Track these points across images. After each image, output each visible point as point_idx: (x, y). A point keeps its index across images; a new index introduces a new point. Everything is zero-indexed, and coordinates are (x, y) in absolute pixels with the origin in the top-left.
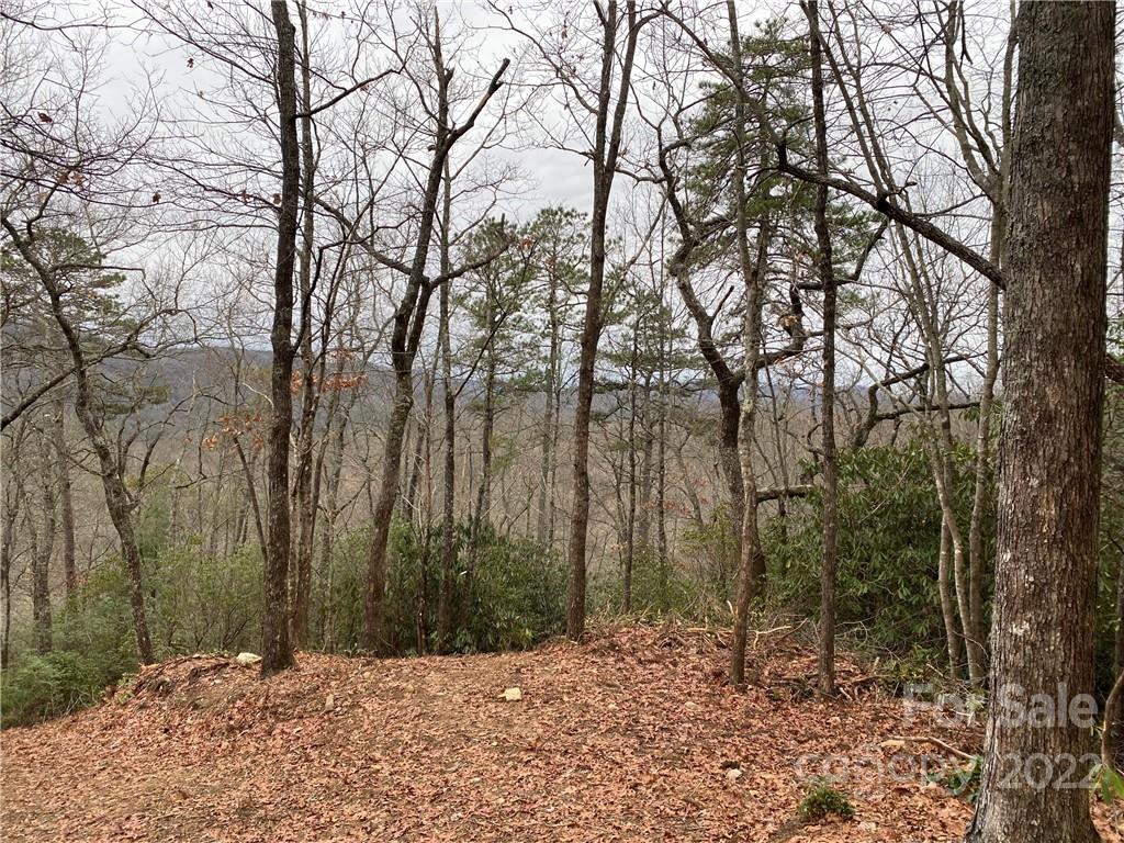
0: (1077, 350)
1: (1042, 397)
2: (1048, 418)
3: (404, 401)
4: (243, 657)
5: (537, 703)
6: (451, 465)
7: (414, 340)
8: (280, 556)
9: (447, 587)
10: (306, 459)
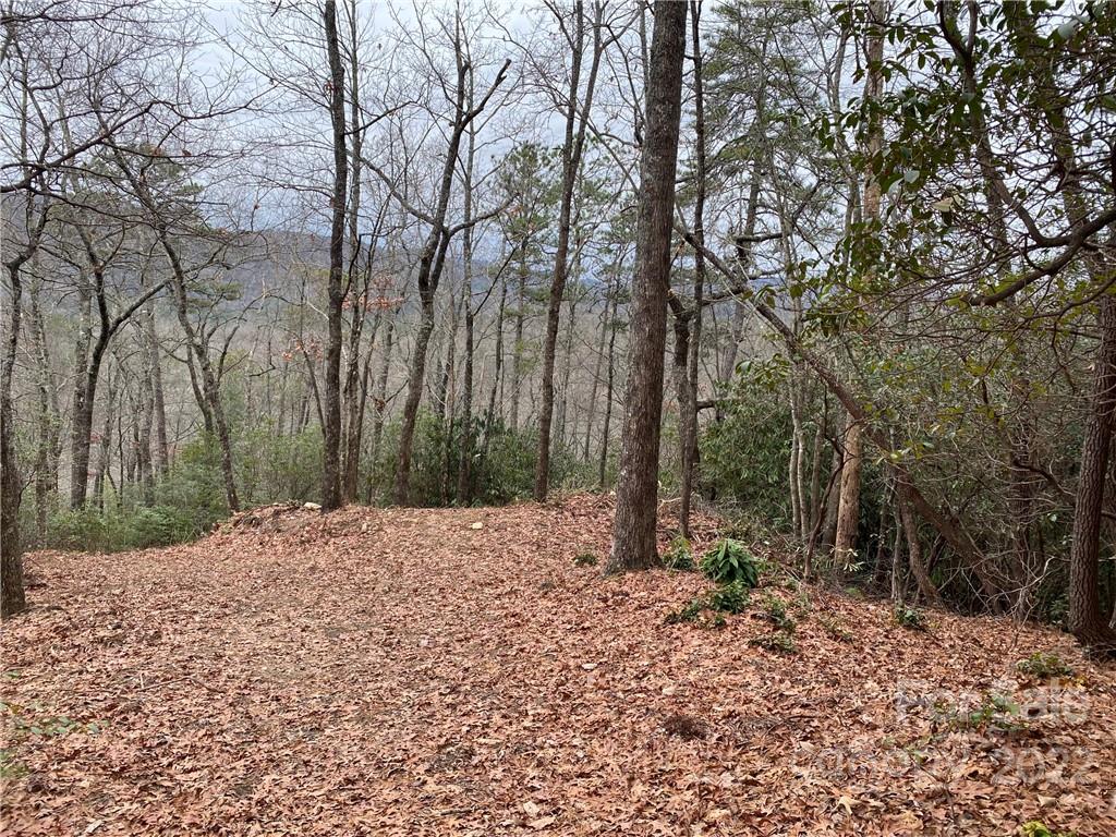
0: (646, 363)
1: (634, 381)
3: (428, 324)
4: (308, 505)
5: (491, 531)
6: (469, 371)
7: (436, 277)
8: (334, 436)
9: (465, 465)
10: (354, 366)
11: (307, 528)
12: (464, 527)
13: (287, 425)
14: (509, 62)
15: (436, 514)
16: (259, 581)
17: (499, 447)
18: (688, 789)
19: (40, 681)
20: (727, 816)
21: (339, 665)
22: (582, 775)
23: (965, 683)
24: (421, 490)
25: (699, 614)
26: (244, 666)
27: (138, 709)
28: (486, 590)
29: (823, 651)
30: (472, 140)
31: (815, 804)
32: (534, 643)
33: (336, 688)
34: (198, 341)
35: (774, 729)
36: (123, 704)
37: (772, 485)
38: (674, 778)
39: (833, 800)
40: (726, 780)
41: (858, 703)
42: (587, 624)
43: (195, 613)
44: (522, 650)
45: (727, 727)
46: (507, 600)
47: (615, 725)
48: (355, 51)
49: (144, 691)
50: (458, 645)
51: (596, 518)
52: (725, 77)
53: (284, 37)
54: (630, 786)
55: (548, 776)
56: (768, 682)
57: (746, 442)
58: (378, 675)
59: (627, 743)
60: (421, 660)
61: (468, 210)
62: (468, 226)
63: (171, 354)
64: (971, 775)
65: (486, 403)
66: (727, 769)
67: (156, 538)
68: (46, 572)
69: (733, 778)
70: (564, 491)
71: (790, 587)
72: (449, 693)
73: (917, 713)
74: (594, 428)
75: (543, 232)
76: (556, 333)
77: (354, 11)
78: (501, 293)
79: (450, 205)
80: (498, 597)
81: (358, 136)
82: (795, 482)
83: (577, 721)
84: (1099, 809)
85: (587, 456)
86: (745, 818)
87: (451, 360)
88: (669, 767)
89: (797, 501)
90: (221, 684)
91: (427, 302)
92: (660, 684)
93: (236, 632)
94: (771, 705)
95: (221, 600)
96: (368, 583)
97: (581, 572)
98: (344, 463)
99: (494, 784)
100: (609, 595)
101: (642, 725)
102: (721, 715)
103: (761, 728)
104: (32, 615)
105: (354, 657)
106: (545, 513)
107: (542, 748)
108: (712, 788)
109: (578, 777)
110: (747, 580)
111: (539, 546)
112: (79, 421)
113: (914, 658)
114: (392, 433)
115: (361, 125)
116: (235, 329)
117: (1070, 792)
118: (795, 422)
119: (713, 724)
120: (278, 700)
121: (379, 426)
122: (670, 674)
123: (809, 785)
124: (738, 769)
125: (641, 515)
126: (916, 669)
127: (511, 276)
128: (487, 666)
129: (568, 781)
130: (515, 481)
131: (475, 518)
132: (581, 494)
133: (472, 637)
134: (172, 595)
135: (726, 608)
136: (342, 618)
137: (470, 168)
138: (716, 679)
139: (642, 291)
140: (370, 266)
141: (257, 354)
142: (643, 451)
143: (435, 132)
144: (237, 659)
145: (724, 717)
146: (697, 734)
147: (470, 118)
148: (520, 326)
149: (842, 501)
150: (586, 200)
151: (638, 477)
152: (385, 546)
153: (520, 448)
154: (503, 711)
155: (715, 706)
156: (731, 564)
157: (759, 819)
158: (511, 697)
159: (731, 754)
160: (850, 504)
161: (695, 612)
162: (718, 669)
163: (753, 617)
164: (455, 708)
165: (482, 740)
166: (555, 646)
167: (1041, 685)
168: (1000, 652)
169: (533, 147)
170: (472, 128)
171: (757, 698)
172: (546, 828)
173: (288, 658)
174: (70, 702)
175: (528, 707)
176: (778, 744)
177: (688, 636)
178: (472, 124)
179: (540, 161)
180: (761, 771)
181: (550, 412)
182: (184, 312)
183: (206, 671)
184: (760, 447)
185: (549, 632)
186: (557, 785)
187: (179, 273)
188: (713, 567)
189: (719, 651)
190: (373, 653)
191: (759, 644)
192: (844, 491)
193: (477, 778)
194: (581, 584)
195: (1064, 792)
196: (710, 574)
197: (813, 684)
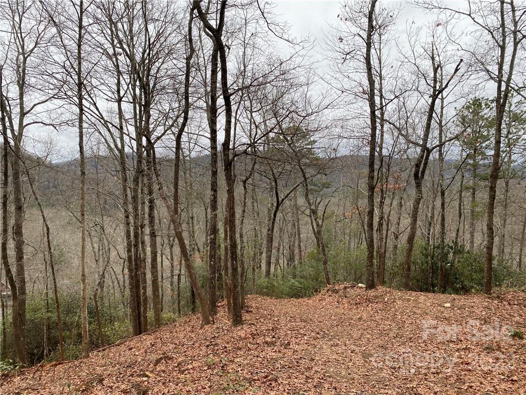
3: (419, 196)
4: (360, 285)
5: (456, 309)
6: (443, 219)
7: (423, 172)
8: (371, 253)
9: (442, 270)
10: (381, 218)
11: (359, 297)
12: (439, 305)
13: (352, 244)
14: (462, 60)
15: (424, 296)
16: (335, 322)
17: (462, 260)
19: (243, 358)
21: (367, 375)
24: (418, 281)
26: (323, 367)
27: (276, 381)
28: (451, 345)
30: (442, 102)
32: (479, 384)
33: (364, 388)
34: (313, 207)
36: (271, 376)
42: (515, 378)
43: (305, 335)
44: (471, 387)
46: (463, 353)
48: (381, 71)
49: (280, 371)
50: (432, 376)
53: (349, 71)
58: (386, 385)
60: (411, 381)
61: (441, 137)
62: (441, 145)
63: (303, 212)
65: (453, 237)
67: (296, 294)
68: (254, 305)
70: (503, 289)
75: (487, 143)
76: (494, 199)
77: (380, 53)
78: (460, 178)
79: (430, 136)
80: (458, 350)
81: (383, 110)
87: (433, 214)
90: (312, 374)
91: (418, 185)
93: (321, 348)
95: (317, 330)
96: (386, 330)
97: (512, 343)
98: (377, 266)
104: (244, 326)
105: (375, 372)
106: (490, 301)
111: (486, 321)
112: (268, 241)
114: (402, 250)
115: (384, 104)
116: (329, 201)
120: (336, 389)
121: (395, 247)
127: (468, 168)
130: (472, 279)
131: (446, 301)
132: (515, 292)
133: (441, 372)
134: (297, 324)
136: (371, 348)
137: (442, 116)
140: (389, 170)
141: (339, 211)
143: (422, 101)
144: (320, 362)
147: (441, 92)
148: (474, 194)
150: (513, 123)
152: (397, 311)
153: (475, 260)
166: (492, 389)
169: (479, 99)
170: (442, 96)
173: (343, 366)
174: (251, 370)
178: (442, 94)
179: (484, 106)
181: (492, 244)
182: (307, 195)
183: (306, 366)
185: (489, 379)
187: (305, 179)
190: (385, 371)
194: (512, 350)
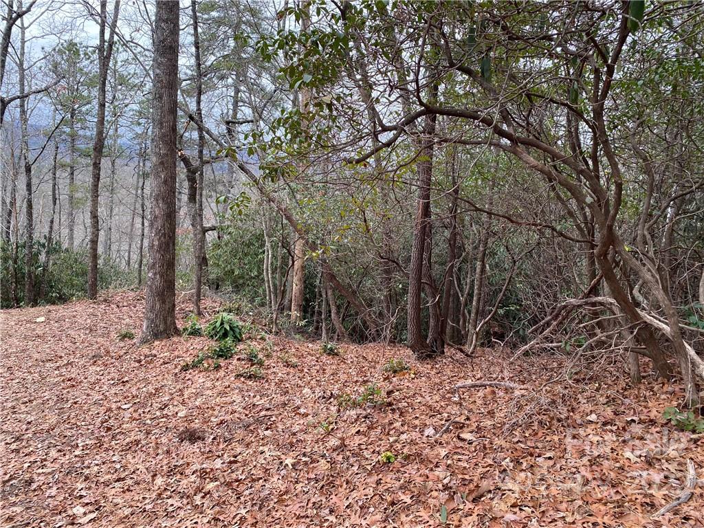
0: (163, 199)
1: (155, 212)
2: (156, 217)
5: (52, 322)
6: (30, 206)
9: (30, 277)
15: (5, 313)
17: (58, 262)
18: (193, 474)
20: (218, 486)
22: (118, 480)
23: (357, 381)
25: (203, 362)
29: (280, 374)
30: (23, 33)
31: (271, 467)
32: (85, 397)
35: (248, 427)
37: (254, 278)
38: (184, 469)
39: (281, 462)
40: (218, 464)
41: (298, 402)
42: (125, 379)
44: (75, 403)
45: (218, 431)
46: (65, 370)
47: (143, 442)
50: (23, 407)
51: (135, 307)
52: (214, 14)
54: (153, 480)
55: (93, 485)
56: (246, 398)
57: (237, 252)
59: (152, 452)
61: (22, 85)
62: (23, 97)
64: (356, 433)
65: (46, 230)
66: (219, 456)
69: (222, 462)
70: (111, 290)
71: (262, 339)
72: (14, 442)
73: (331, 402)
74: (133, 246)
75: (87, 107)
76: (98, 180)
78: (54, 149)
80: (57, 368)
82: (267, 275)
83: (116, 444)
84: (418, 439)
85: (129, 265)
86: (229, 484)
87: (14, 198)
88: (181, 462)
89: (269, 287)
92: (176, 410)
94: (247, 412)
97: (122, 345)
99: (50, 499)
100: (142, 358)
101: (163, 439)
102: (216, 423)
103: (240, 427)
106: (96, 307)
107: (89, 467)
108: (208, 470)
109: (116, 482)
110: (236, 337)
111: (91, 330)
113: (331, 372)
117: (405, 432)
118: (266, 238)
119: (210, 430)
122: (183, 403)
123: (268, 457)
124: (225, 455)
125: (164, 302)
126: (332, 377)
127: (62, 137)
128: (47, 418)
129: (108, 486)
130: (73, 286)
131: (39, 314)
132: (124, 292)
133: (35, 399)
135: (221, 356)
137: (23, 54)
138: (214, 402)
139: (157, 150)
142: (163, 259)
145: (217, 425)
146: (199, 438)
147: (20, 16)
148: (72, 174)
149: (294, 285)
151: (161, 277)
153: (76, 261)
154: (58, 447)
155: (213, 419)
156: (225, 329)
157: (237, 483)
158: (66, 436)
159: (221, 446)
160: (299, 286)
161: (200, 362)
162: (215, 395)
163: (239, 359)
164: (19, 452)
165: (40, 471)
166: (101, 397)
167: (394, 377)
168: (375, 362)
169: (76, 44)
170: (22, 24)
171: (239, 409)
172: (90, 521)
175: (79, 441)
176: (250, 435)
177: (196, 377)
178: (22, 21)
180: (240, 453)
181: (97, 236)
184: (246, 255)
185: (97, 388)
186: (100, 490)
188: (213, 332)
189: (216, 384)
191: (241, 376)
192: (295, 279)
193: (36, 498)
194: (122, 353)
195: (402, 433)
196: (212, 336)
197: (273, 396)
